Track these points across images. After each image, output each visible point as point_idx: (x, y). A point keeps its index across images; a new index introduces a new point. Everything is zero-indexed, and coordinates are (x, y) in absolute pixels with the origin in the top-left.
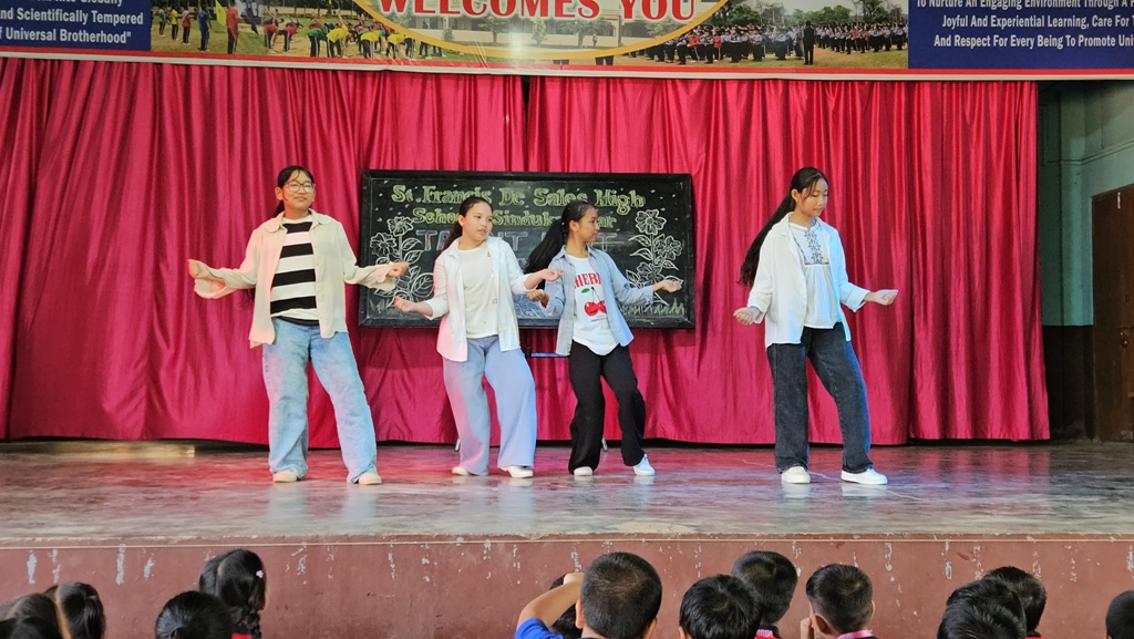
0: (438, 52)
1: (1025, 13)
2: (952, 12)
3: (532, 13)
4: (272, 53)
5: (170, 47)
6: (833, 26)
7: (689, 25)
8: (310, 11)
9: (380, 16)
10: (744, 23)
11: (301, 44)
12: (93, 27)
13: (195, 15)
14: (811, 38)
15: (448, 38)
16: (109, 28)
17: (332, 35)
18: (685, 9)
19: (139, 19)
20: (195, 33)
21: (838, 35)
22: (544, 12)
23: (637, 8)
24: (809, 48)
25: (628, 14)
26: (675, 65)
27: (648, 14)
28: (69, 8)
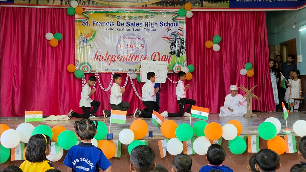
0: (97, 3)
5: (20, 2)
11: (57, 2)
24: (202, 2)
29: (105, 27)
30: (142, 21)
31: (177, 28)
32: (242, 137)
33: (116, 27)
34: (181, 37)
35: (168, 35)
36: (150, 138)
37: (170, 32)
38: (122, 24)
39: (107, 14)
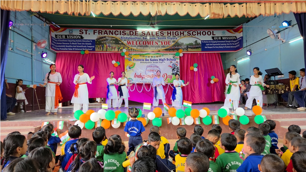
0: (136, 50)
1: (217, 43)
2: (207, 43)
3: (149, 45)
4: (112, 51)
5: (98, 50)
6: (191, 45)
7: (171, 46)
8: (118, 45)
9: (128, 45)
10: (178, 45)
11: (116, 50)
12: (87, 48)
13: (101, 46)
14: (187, 47)
15: (137, 48)
16: (89, 48)
17: (121, 48)
18: (170, 44)
19: (94, 47)
20: (102, 48)
21: (192, 47)
22: (150, 44)
23: (163, 44)
24: (188, 49)
25: (162, 44)
26: (169, 51)
27: (165, 44)
28: (84, 45)
29: (140, 62)
30: (158, 58)
31: (175, 61)
32: (210, 116)
33: (145, 61)
34: (177, 66)
35: (171, 65)
36: (163, 117)
37: (172, 63)
38: (148, 60)
39: (141, 55)
